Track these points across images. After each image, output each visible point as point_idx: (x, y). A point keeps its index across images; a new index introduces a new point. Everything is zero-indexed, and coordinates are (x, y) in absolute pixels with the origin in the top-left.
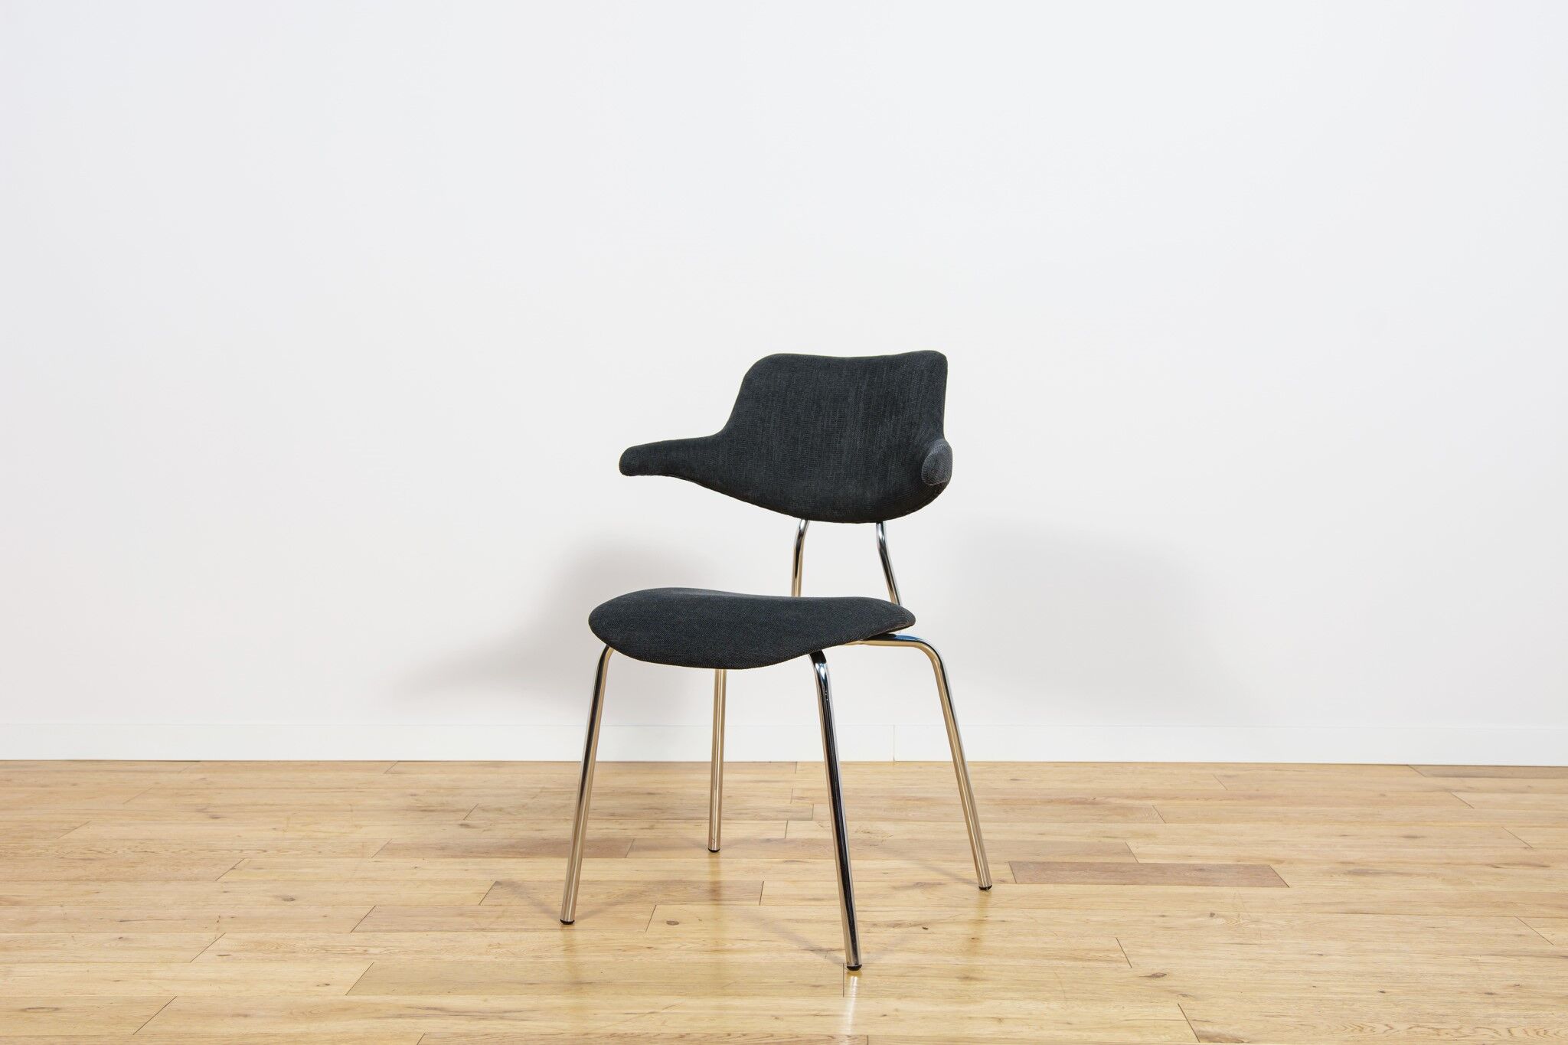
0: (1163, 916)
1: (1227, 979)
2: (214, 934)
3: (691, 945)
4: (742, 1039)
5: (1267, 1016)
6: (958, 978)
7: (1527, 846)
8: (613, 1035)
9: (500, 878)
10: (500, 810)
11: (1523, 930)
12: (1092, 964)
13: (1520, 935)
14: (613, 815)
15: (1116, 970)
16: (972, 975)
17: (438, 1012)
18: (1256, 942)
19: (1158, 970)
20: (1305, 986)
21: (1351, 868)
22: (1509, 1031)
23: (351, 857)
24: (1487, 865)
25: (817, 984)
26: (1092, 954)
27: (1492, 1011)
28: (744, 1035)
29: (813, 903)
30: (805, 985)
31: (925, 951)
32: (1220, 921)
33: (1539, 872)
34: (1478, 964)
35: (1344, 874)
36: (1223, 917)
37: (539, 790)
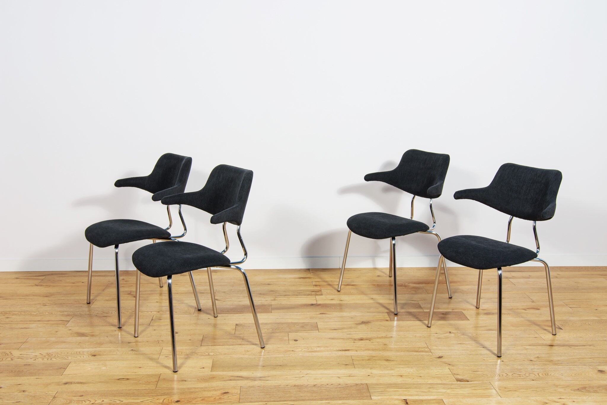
0: (436, 333)
1: (460, 358)
2: (159, 348)
3: (304, 349)
4: (332, 386)
5: (474, 372)
6: (385, 360)
7: (532, 301)
8: (295, 386)
9: (237, 323)
10: (224, 292)
11: (536, 336)
12: (421, 353)
13: (536, 337)
14: (260, 294)
15: (428, 355)
16: (389, 359)
17: (241, 378)
18: (465, 343)
19: (440, 355)
20: (481, 360)
21: (485, 312)
22: (538, 374)
23: (187, 314)
24: (523, 309)
25: (346, 364)
26: (420, 349)
27: (533, 367)
28: (332, 384)
29: (335, 331)
30: (343, 364)
31: (373, 350)
32: (452, 335)
33: (537, 311)
34: (527, 349)
35: (484, 314)
36: (453, 333)
37: (233, 283)
